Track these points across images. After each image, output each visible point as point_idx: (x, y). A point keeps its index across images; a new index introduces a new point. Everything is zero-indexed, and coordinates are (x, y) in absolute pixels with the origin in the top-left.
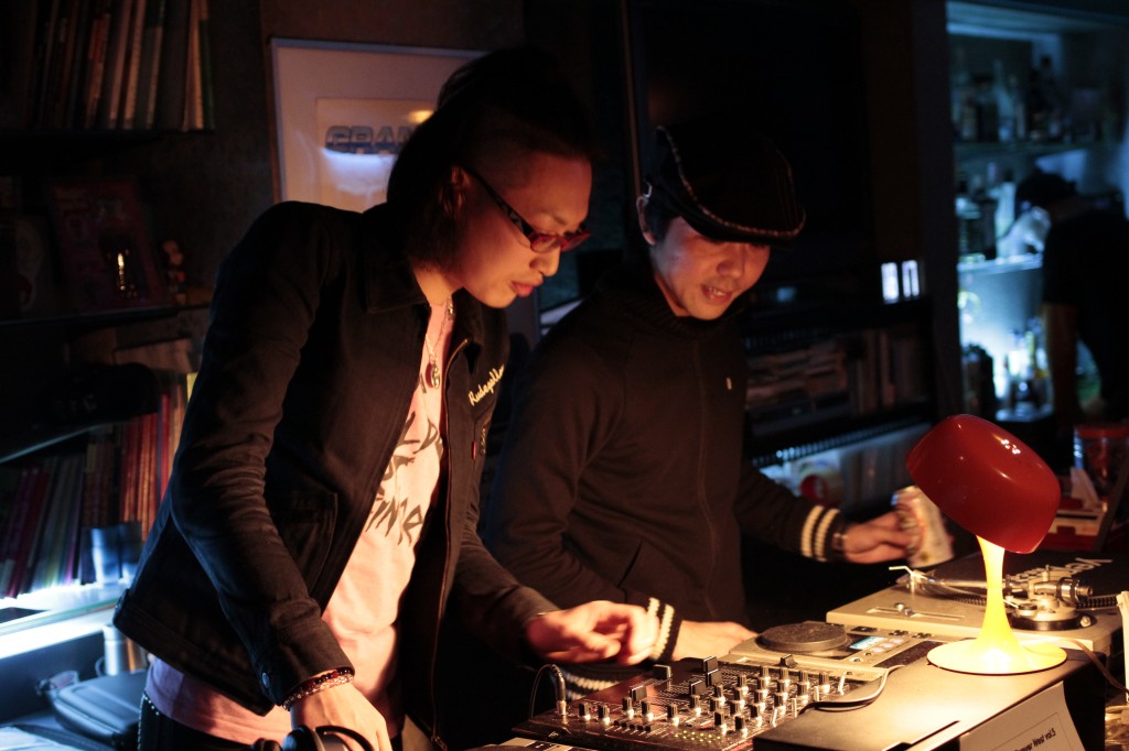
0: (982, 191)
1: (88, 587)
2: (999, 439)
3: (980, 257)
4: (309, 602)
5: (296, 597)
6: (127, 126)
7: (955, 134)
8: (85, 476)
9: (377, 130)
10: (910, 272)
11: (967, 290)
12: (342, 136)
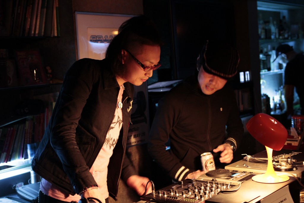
0: (267, 52)
1: (26, 160)
2: (271, 119)
3: (266, 70)
4: (86, 167)
5: (83, 166)
6: (37, 36)
7: (259, 37)
8: (25, 130)
9: (104, 36)
10: (247, 74)
11: (262, 79)
12: (94, 38)
